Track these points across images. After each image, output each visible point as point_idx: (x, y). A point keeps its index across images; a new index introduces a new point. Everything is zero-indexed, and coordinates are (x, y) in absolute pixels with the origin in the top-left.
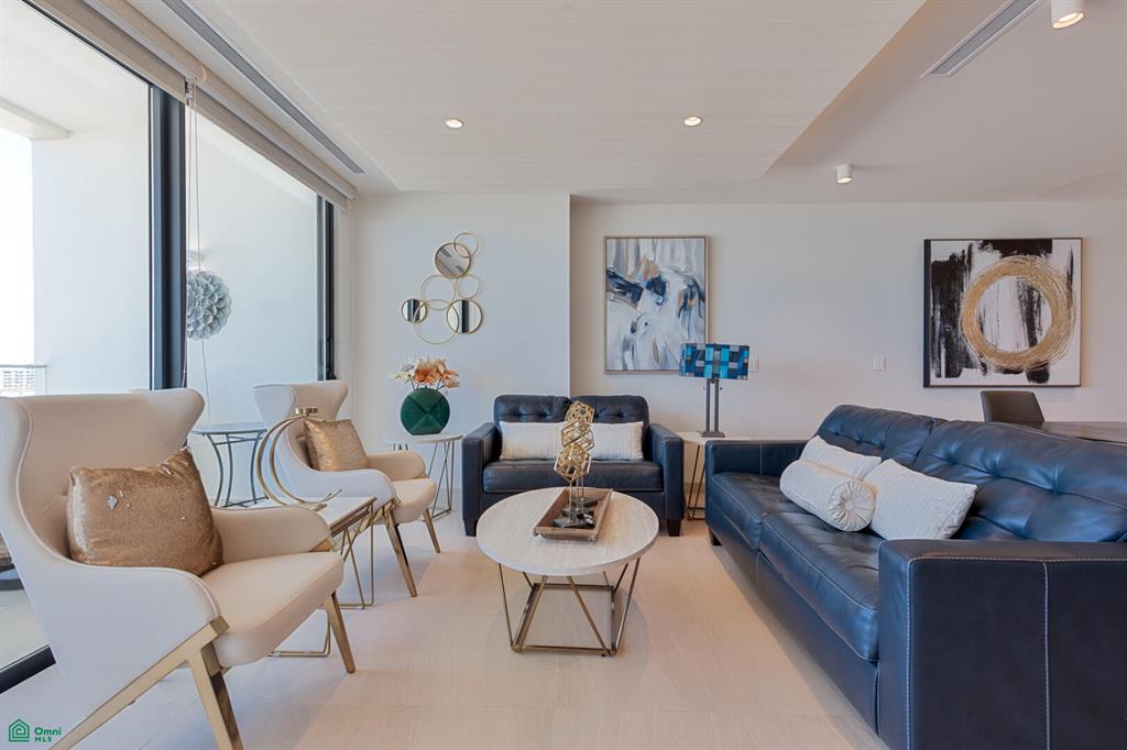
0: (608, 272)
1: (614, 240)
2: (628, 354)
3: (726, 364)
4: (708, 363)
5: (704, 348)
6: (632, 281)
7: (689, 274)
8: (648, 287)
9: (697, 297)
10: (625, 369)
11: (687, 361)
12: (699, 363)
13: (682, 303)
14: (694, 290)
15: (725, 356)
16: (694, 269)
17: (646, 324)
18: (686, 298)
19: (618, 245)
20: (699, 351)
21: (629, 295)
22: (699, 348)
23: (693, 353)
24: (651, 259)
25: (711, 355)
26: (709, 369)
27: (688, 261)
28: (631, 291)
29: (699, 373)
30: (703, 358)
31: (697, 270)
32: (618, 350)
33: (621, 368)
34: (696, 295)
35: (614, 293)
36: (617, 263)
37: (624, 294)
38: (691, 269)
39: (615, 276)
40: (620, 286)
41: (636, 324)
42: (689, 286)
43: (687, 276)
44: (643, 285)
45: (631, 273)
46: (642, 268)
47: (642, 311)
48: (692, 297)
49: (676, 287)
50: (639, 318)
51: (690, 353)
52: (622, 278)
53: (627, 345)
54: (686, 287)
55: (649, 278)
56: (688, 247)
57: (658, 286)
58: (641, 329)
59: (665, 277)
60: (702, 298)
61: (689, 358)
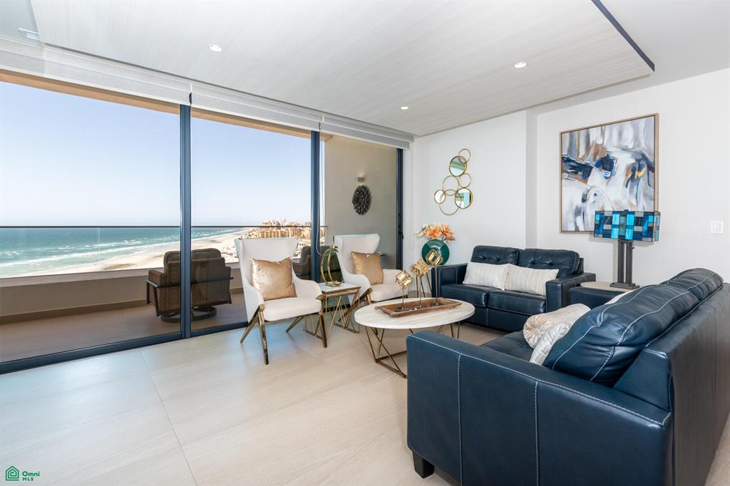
0: (563, 158)
1: (568, 134)
2: (579, 219)
3: (631, 227)
4: (615, 226)
5: (610, 214)
6: (583, 163)
7: (638, 149)
8: (597, 166)
9: (645, 169)
10: (577, 230)
11: (596, 225)
12: (606, 227)
13: (630, 176)
14: (643, 162)
15: (630, 220)
16: (643, 145)
17: (595, 195)
18: (634, 171)
19: (571, 137)
20: (607, 217)
21: (580, 173)
22: (606, 214)
23: (601, 219)
24: (600, 142)
25: (617, 220)
26: (615, 233)
27: (636, 139)
28: (581, 171)
29: (607, 235)
30: (610, 222)
31: (645, 146)
32: (571, 217)
33: (574, 230)
34: (645, 165)
35: (568, 173)
36: (570, 151)
37: (576, 173)
38: (639, 146)
39: (569, 160)
40: (573, 167)
41: (586, 195)
42: (637, 160)
43: (636, 152)
44: (593, 164)
45: (582, 156)
46: (592, 151)
47: (591, 185)
48: (640, 170)
49: (624, 162)
50: (588, 191)
51: (598, 219)
52: (573, 161)
53: (578, 212)
54: (634, 161)
55: (598, 158)
56: (636, 129)
57: (606, 164)
58: (591, 198)
59: (612, 155)
60: (651, 168)
61: (597, 223)
